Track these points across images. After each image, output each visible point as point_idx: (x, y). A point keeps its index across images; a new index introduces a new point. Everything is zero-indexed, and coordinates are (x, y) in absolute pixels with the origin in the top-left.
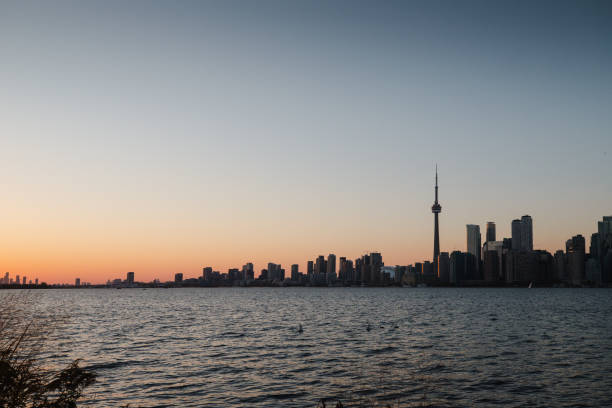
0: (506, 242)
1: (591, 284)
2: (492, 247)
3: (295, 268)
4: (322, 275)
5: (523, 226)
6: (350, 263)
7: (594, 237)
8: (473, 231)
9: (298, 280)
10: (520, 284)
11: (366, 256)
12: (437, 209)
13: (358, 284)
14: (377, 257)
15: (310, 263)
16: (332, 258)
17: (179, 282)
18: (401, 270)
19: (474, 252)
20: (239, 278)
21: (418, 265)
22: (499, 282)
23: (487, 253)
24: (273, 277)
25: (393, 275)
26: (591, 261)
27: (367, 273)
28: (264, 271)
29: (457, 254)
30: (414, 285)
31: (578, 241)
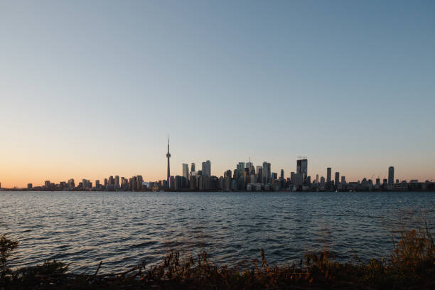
0: (200, 172)
1: (233, 191)
2: (193, 174)
3: (98, 182)
4: (112, 186)
5: (207, 165)
6: (126, 180)
7: (235, 171)
8: (185, 166)
9: (99, 188)
10: (205, 190)
11: (135, 177)
12: (169, 155)
13: (131, 190)
14: (140, 177)
15: (106, 180)
16: (117, 177)
17: (30, 188)
18: (152, 184)
19: (185, 176)
20: (67, 187)
21: (160, 181)
22: (196, 190)
23: (192, 177)
24: (85, 187)
25: (148, 186)
26: (234, 181)
27: (136, 185)
28: (81, 184)
29: (178, 177)
30: (158, 191)
31: (229, 173)
